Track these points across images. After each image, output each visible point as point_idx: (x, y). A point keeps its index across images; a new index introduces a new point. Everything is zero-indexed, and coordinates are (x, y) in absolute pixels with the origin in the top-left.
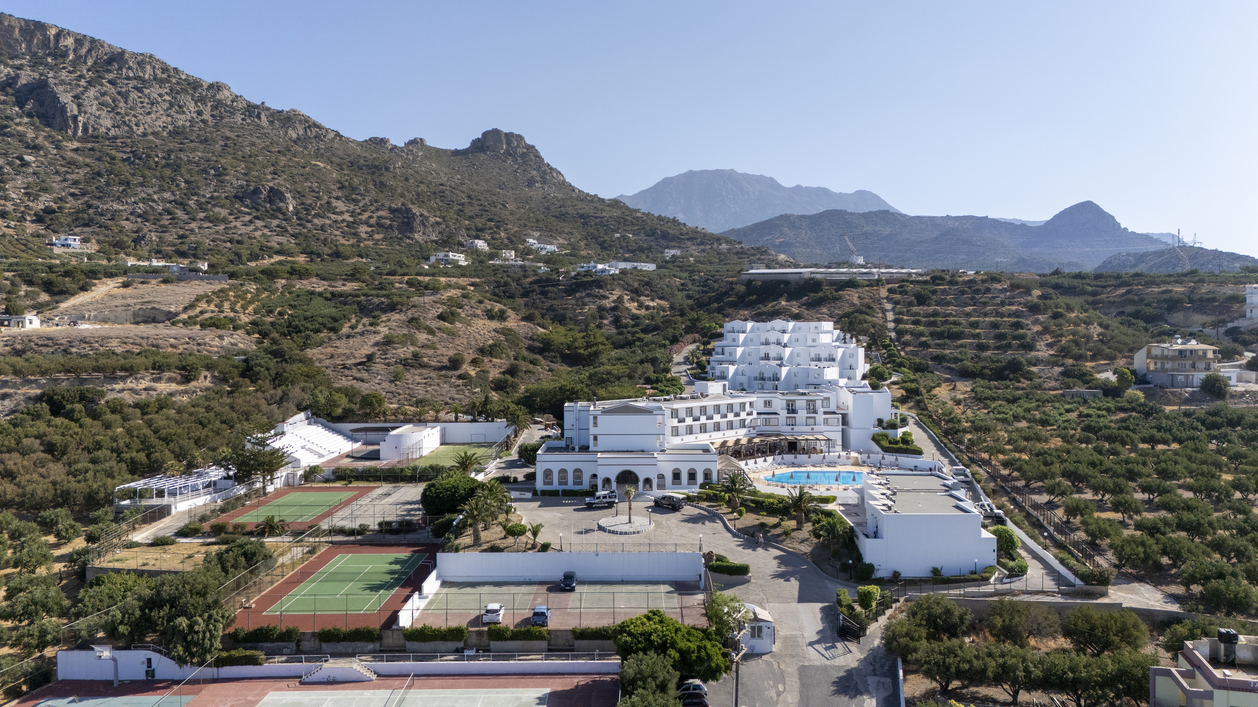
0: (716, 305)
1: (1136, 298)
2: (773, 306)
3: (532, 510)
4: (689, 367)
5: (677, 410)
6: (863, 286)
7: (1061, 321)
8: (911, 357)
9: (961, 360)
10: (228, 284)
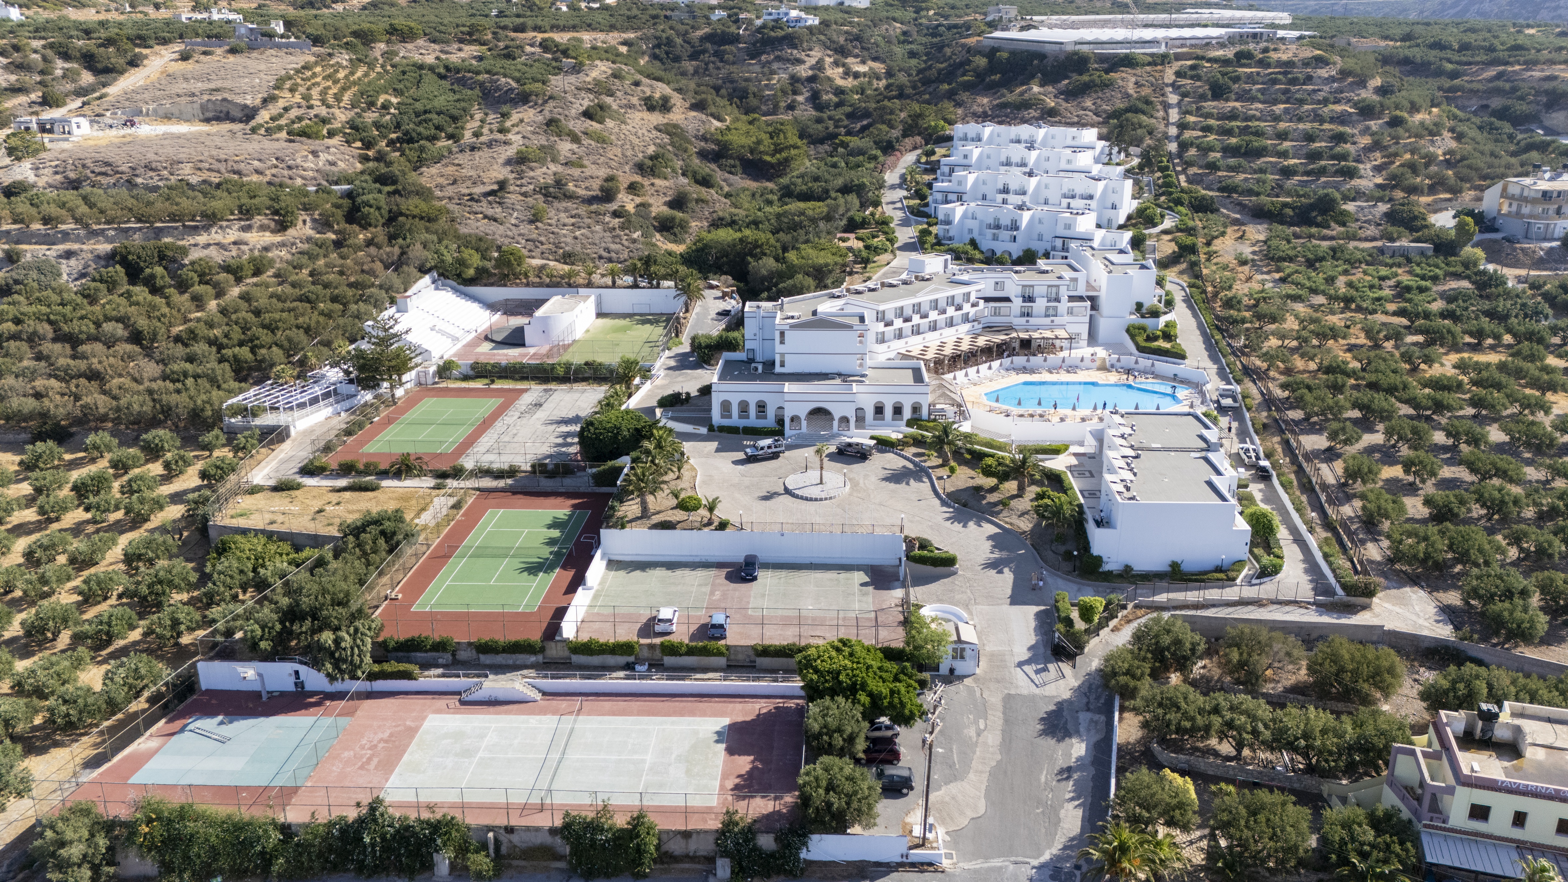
0: (946, 85)
1: (1508, 86)
2: (1022, 94)
3: (707, 456)
4: (906, 194)
5: (884, 312)
6: (1143, 65)
7: (1400, 130)
8: (1193, 186)
9: (1258, 193)
10: (314, 54)
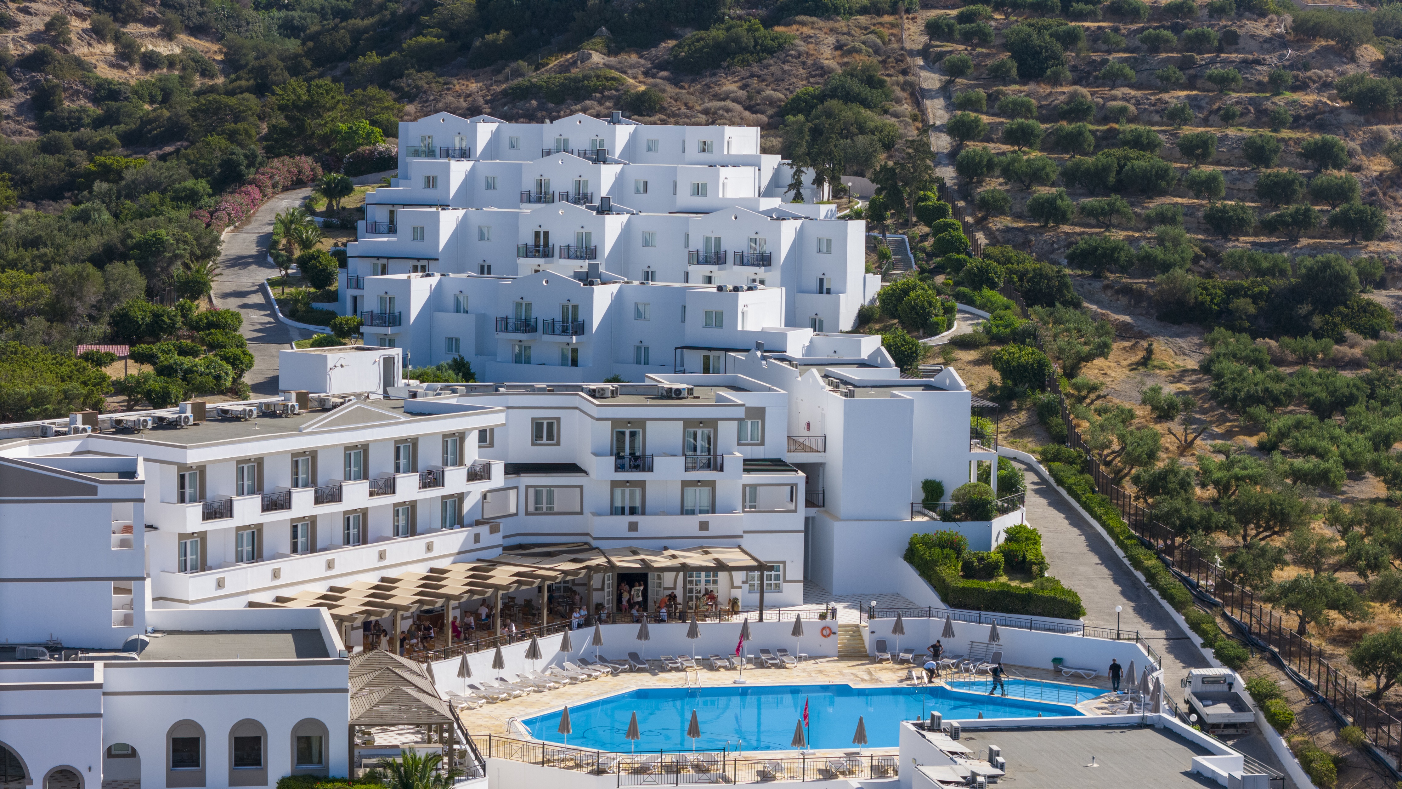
0: (374, 58)
2: (564, 68)
4: (275, 274)
5: (201, 470)
8: (1010, 251)
9: (1166, 267)
